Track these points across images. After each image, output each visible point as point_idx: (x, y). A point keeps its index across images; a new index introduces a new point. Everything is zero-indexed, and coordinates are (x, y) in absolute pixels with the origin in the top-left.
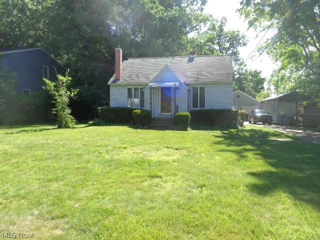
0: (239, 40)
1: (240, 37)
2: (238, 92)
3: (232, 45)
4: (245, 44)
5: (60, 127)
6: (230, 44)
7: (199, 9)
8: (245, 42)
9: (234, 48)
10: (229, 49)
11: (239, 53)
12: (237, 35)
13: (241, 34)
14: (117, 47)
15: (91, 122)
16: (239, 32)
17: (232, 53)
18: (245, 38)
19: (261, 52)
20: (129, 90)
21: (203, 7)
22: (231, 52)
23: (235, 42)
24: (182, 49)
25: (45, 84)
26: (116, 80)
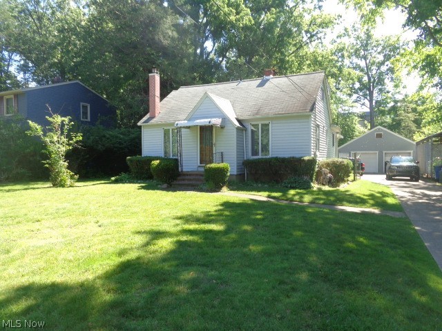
1: (401, 44)
2: (379, 129)
5: (55, 185)
7: (315, 8)
10: (383, 63)
14: (152, 72)
15: (113, 178)
17: (388, 70)
20: (166, 133)
21: (321, 3)
24: (286, 69)
25: (29, 128)
26: (150, 118)
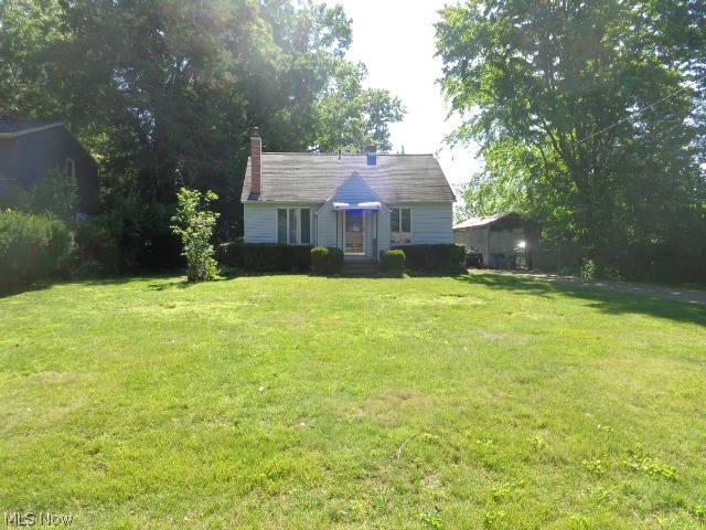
0: (388, 108)
1: (391, 104)
3: (376, 119)
4: (399, 118)
5: (193, 279)
6: (373, 117)
8: (400, 113)
9: (380, 123)
11: (389, 135)
12: (386, 100)
13: (392, 96)
16: (387, 92)
17: (376, 134)
18: (401, 107)
19: (452, 143)
22: (374, 131)
23: (381, 112)
26: (255, 195)
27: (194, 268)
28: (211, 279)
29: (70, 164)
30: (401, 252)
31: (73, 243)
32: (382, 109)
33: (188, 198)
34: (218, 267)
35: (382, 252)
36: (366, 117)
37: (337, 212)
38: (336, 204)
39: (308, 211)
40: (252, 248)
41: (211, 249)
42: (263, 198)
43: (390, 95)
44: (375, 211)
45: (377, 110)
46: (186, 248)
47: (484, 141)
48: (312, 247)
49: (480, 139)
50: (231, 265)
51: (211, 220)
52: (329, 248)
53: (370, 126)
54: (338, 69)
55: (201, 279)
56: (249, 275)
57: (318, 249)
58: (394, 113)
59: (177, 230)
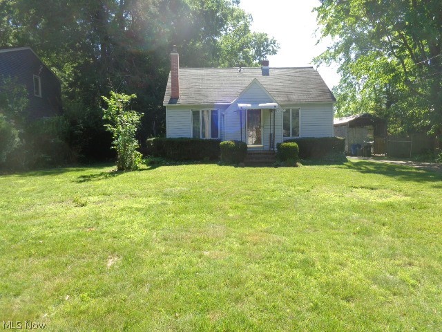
0: (267, 46)
1: (269, 42)
3: (258, 53)
4: (274, 52)
6: (256, 52)
8: (275, 48)
9: (262, 56)
12: (266, 40)
13: (270, 37)
16: (267, 35)
18: (276, 45)
20: (196, 114)
23: (262, 49)
26: (174, 99)
27: (123, 160)
28: (136, 169)
29: (36, 80)
30: (295, 144)
31: (18, 139)
32: (263, 46)
33: (117, 100)
34: (143, 158)
35: (279, 145)
36: (252, 52)
37: (241, 111)
38: (240, 105)
39: (216, 112)
40: (172, 142)
41: (136, 143)
42: (181, 101)
43: (268, 37)
44: (272, 110)
45: (259, 47)
46: (115, 142)
47: (343, 60)
48: (220, 141)
49: (340, 60)
50: (156, 156)
51: (136, 118)
52: (235, 141)
53: (255, 58)
54: (235, 14)
55: (129, 169)
56: (171, 164)
57: (226, 142)
58: (271, 49)
59: (109, 128)
